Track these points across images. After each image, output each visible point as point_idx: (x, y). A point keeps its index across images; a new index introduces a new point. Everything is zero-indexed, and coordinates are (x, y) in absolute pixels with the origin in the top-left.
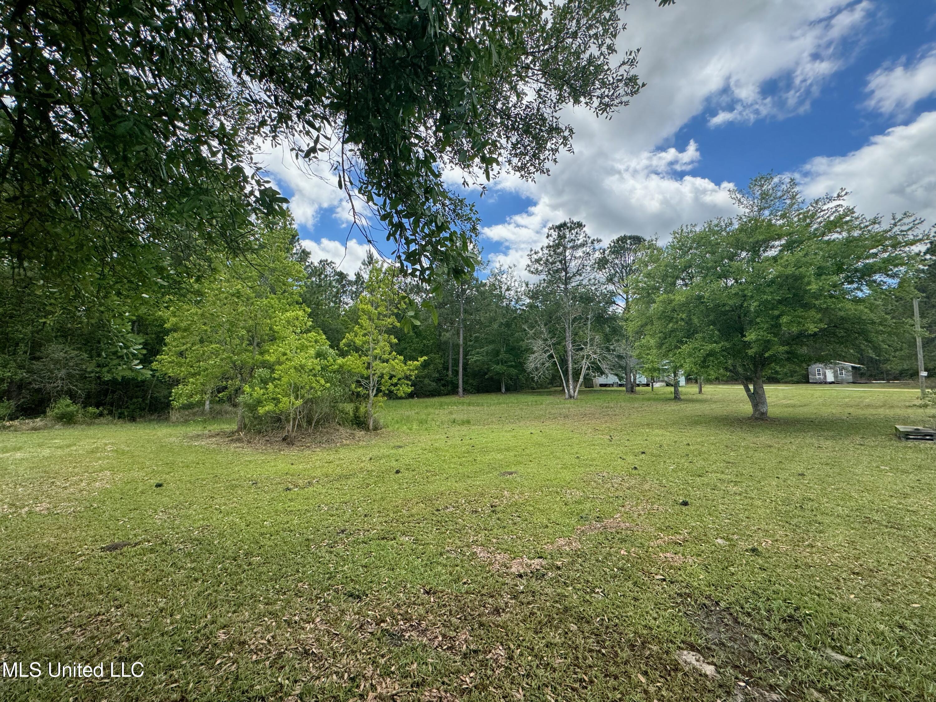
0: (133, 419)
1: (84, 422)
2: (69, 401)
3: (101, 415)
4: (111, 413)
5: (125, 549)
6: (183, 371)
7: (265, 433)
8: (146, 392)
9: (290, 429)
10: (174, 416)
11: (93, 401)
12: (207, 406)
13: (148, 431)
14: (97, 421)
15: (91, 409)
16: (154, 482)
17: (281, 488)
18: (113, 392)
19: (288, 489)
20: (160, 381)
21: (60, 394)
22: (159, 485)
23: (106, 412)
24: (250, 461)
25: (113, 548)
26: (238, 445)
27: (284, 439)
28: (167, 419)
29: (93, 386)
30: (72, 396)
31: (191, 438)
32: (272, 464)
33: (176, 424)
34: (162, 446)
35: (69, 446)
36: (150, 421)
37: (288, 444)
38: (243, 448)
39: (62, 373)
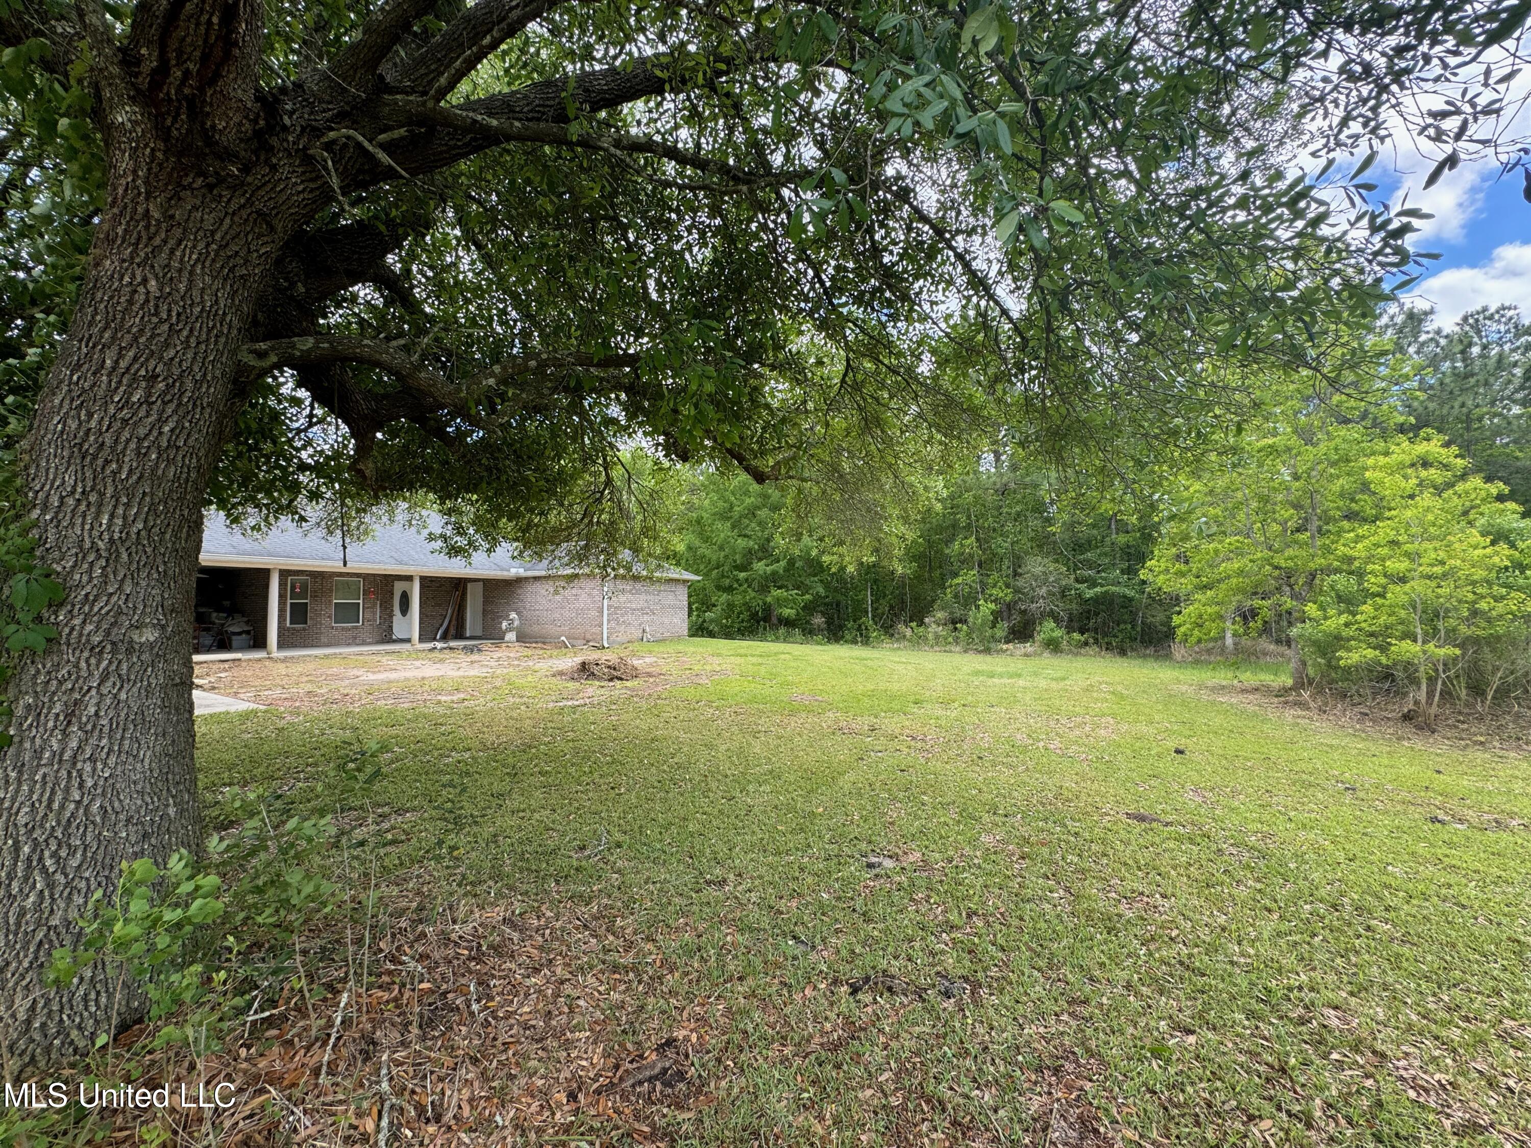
0: (1123, 653)
1: (1071, 652)
2: (1053, 625)
3: (1086, 644)
4: (1096, 642)
5: (1154, 825)
6: (1184, 585)
7: (1356, 699)
8: (1133, 614)
9: (1422, 696)
10: (1178, 651)
11: (1076, 625)
12: (1229, 641)
13: (1145, 671)
14: (1083, 651)
15: (1076, 636)
16: (1171, 744)
17: (1417, 814)
18: (1097, 614)
19: (1435, 820)
20: (1154, 599)
21: (1044, 615)
22: (1179, 752)
23: (1091, 641)
24: (1331, 746)
25: (1141, 818)
26: (1300, 712)
27: (1407, 717)
28: (1168, 656)
29: (1074, 606)
30: (1057, 619)
31: (1213, 689)
32: (1386, 762)
33: (1182, 664)
34: (1170, 696)
35: (1064, 679)
36: (1145, 656)
37: (1419, 728)
38: (1312, 720)
39: (1043, 591)
